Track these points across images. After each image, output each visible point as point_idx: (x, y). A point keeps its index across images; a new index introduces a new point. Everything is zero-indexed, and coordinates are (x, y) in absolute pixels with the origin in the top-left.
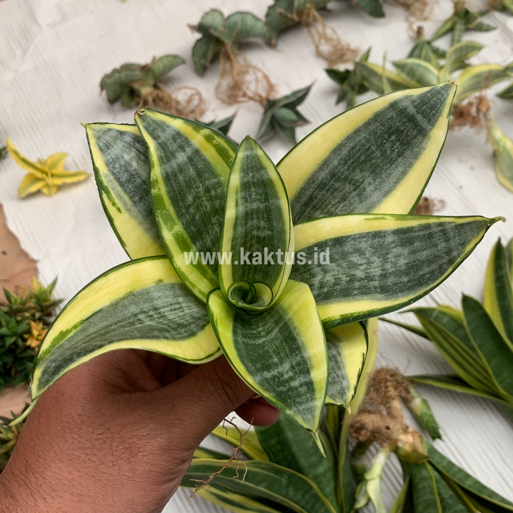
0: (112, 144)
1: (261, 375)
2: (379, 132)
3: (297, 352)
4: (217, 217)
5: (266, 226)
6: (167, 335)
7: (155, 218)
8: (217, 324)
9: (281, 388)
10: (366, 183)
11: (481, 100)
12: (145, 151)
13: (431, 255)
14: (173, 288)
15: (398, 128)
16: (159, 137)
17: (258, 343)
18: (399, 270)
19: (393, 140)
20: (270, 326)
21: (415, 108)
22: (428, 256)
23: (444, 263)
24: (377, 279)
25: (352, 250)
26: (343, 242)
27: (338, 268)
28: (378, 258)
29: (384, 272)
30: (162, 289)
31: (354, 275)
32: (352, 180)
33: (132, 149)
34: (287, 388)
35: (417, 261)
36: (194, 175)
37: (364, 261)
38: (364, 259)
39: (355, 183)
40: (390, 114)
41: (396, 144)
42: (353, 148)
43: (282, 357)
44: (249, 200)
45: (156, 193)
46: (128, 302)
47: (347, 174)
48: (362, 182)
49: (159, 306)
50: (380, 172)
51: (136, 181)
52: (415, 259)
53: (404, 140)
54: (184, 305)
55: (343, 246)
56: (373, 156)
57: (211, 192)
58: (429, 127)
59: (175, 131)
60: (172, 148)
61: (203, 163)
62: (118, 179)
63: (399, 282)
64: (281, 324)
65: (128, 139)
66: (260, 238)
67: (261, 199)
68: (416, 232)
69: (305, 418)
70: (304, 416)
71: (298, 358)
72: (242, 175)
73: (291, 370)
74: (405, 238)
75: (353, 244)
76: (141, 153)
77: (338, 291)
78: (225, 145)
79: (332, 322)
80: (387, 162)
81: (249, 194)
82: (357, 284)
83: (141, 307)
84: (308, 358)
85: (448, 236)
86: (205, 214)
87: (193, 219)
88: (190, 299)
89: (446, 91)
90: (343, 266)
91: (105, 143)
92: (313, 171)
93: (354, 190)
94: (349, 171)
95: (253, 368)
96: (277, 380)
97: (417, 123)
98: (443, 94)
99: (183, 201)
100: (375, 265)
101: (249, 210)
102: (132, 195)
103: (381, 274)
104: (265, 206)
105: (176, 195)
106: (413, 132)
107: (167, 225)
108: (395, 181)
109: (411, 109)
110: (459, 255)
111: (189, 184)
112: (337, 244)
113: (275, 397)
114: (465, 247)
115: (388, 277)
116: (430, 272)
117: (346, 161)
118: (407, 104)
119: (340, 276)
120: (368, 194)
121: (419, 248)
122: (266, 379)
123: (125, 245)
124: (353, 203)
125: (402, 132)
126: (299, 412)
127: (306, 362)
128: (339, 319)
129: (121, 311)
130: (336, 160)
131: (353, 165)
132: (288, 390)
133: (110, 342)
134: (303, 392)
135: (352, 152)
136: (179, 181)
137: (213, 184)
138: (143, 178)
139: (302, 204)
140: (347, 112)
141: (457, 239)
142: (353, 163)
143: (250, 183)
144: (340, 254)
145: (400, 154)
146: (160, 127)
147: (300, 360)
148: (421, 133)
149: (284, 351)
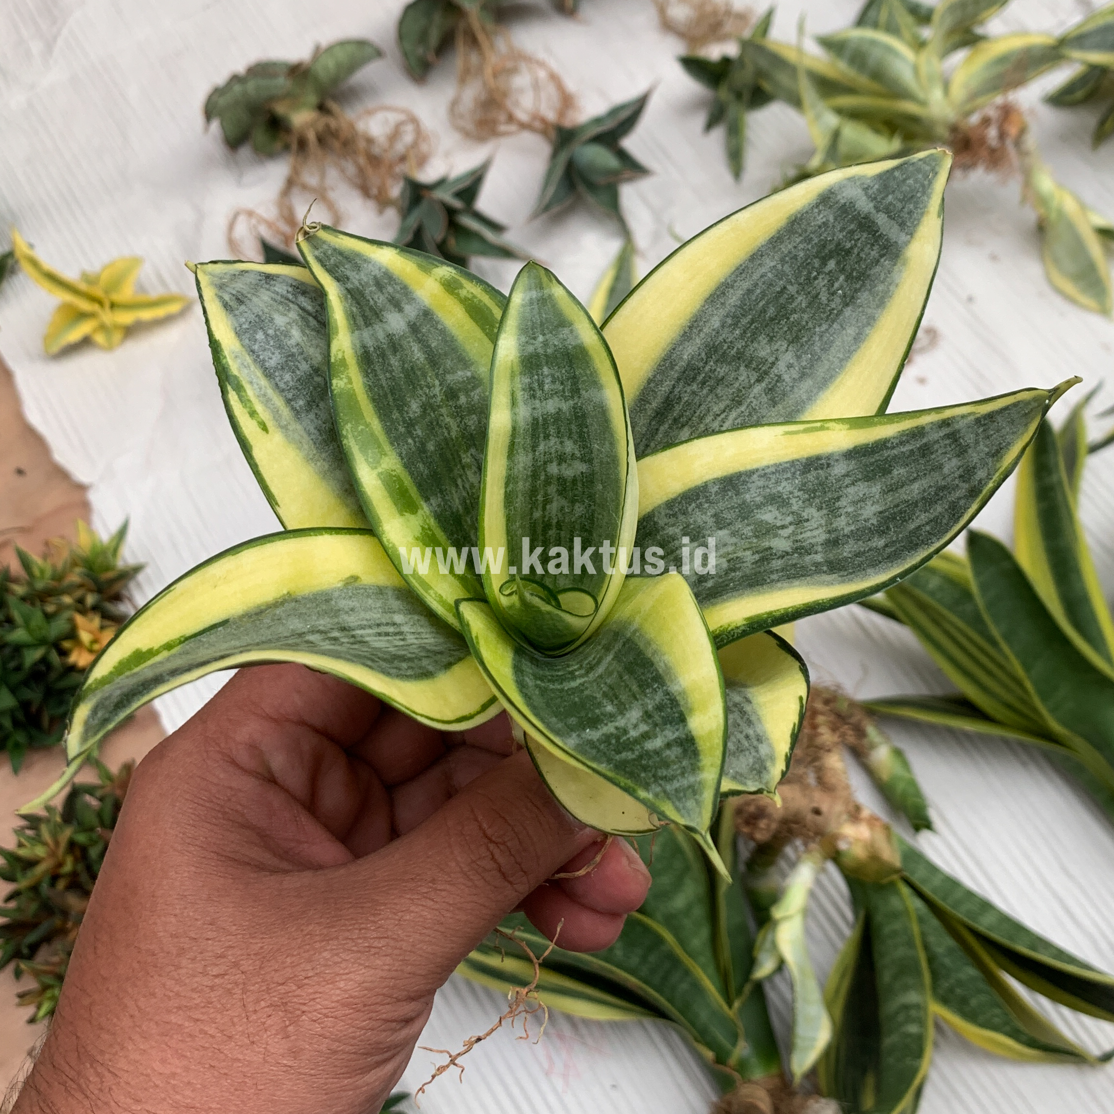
0: (249, 296)
1: (579, 736)
2: (802, 254)
3: (656, 686)
4: (473, 451)
5: (577, 452)
6: (370, 663)
7: (341, 442)
8: (478, 643)
9: (624, 754)
10: (781, 366)
12: (318, 312)
13: (930, 487)
14: (381, 594)
15: (838, 244)
16: (348, 279)
17: (570, 687)
18: (865, 528)
19: (830, 272)
20: (595, 658)
21: (872, 201)
22: (924, 491)
23: (959, 498)
24: (820, 549)
25: (762, 499)
26: (742, 485)
27: (734, 540)
28: (818, 511)
29: (833, 536)
30: (358, 593)
31: (770, 548)
32: (752, 358)
33: (291, 305)
34: (637, 753)
35: (901, 504)
36: (422, 360)
37: (789, 519)
38: (789, 515)
39: (757, 366)
41: (837, 279)
42: (749, 292)
43: (624, 701)
44: (539, 393)
45: (342, 387)
46: (283, 611)
47: (740, 347)
48: (773, 364)
49: (351, 625)
50: (809, 340)
51: (300, 367)
52: (896, 501)
53: (853, 270)
54: (405, 629)
55: (742, 493)
56: (793, 306)
57: (459, 397)
58: (903, 237)
59: (380, 269)
60: (376, 302)
61: (440, 338)
62: (261, 363)
63: (867, 549)
64: (618, 646)
65: (281, 288)
66: (565, 480)
67: (563, 391)
68: (893, 448)
69: (681, 806)
70: (677, 803)
71: (659, 697)
72: (523, 339)
73: (644, 720)
74: (872, 464)
75: (764, 487)
76: (310, 314)
77: (736, 579)
78: (486, 299)
79: (729, 632)
80: (822, 319)
81: (538, 380)
82: (777, 564)
83: (313, 623)
84: (680, 694)
85: (963, 442)
86: (447, 444)
87: (423, 450)
88: (420, 619)
89: (933, 167)
90: (744, 534)
91: (234, 295)
92: (669, 340)
93: (758, 381)
94: (744, 339)
95: (561, 725)
97: (877, 231)
98: (927, 171)
99: (400, 409)
100: (813, 524)
101: (540, 415)
102: (290, 396)
103: (826, 540)
104: (573, 408)
105: (386, 395)
106: (871, 253)
107: (367, 456)
108: (841, 356)
109: (863, 204)
110: (989, 477)
111: (411, 375)
112: (729, 490)
113: (611, 770)
114: (1002, 457)
115: (843, 545)
116: (931, 521)
117: (736, 319)
118: (854, 193)
119: (740, 554)
120: (788, 388)
121: (903, 479)
122: (591, 743)
123: (277, 504)
124: (757, 408)
125: (848, 252)
126: (667, 796)
127: (677, 701)
128: (744, 625)
129: (270, 626)
130: (716, 318)
131: (753, 327)
132: (641, 757)
134: (673, 757)
135: (749, 299)
136: (392, 367)
137: (464, 381)
138: (315, 363)
139: (650, 416)
140: (733, 217)
141: (981, 446)
142: (752, 321)
143: (539, 357)
144: (737, 510)
145: (848, 300)
146: (350, 262)
147: (663, 700)
148: (887, 252)
149: (627, 690)
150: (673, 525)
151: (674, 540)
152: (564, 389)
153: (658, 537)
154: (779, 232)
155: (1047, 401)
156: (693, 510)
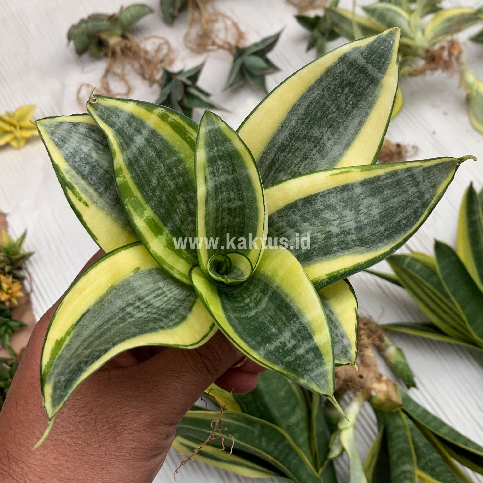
0: (68, 137)
1: (264, 348)
2: (332, 86)
3: (295, 319)
4: (182, 194)
5: (236, 197)
6: (161, 324)
7: (124, 207)
8: (208, 304)
9: (288, 358)
10: (325, 138)
12: (101, 140)
13: (403, 201)
14: (151, 273)
15: (350, 80)
16: (115, 123)
17: (251, 316)
18: (373, 220)
19: (346, 93)
20: (257, 296)
21: (365, 59)
22: (400, 203)
23: (418, 208)
24: (353, 232)
25: (323, 207)
26: (313, 201)
27: (311, 227)
28: (350, 212)
29: (359, 225)
30: (141, 276)
31: (329, 231)
32: (311, 137)
33: (89, 139)
34: (294, 357)
35: (389, 209)
36: (154, 156)
37: (337, 216)
38: (336, 214)
39: (314, 140)
40: (341, 68)
41: (349, 96)
42: (308, 106)
43: (280, 326)
44: (217, 174)
45: (122, 181)
46: (112, 297)
47: (305, 133)
48: (321, 138)
49: (143, 295)
50: (337, 126)
51: (99, 171)
52: (388, 207)
53: (357, 91)
54: (165, 289)
55: (313, 205)
56: (329, 111)
57: (173, 170)
58: (380, 75)
59: (128, 114)
60: (129, 133)
61: (161, 143)
62: (80, 173)
63: (376, 232)
64: (270, 293)
65: (82, 130)
66: (231, 209)
68: (383, 180)
69: (319, 384)
70: (318, 383)
71: (297, 325)
72: (208, 150)
73: (292, 338)
74: (374, 188)
75: (323, 201)
76: (98, 142)
77: (317, 250)
78: (181, 122)
79: (320, 282)
80: (343, 115)
81: (216, 168)
82: (334, 240)
83: (126, 300)
84: (307, 323)
85: (417, 180)
86: (170, 194)
87: (161, 201)
88: (169, 282)
89: (392, 38)
90: (316, 224)
91: (60, 138)
92: (272, 134)
93: (315, 147)
94: (307, 129)
95: (254, 343)
96: (281, 351)
97: (368, 73)
98: (389, 41)
99: (148, 184)
100: (348, 218)
101: (218, 183)
102: (96, 187)
103: (356, 227)
104: (234, 178)
105: (141, 179)
106: (365, 83)
107: (138, 212)
108: (353, 133)
109: (360, 61)
110: (432, 198)
111: (150, 165)
112: (307, 204)
113: (284, 369)
114: (437, 189)
115: (364, 229)
116: (405, 218)
117: (303, 120)
118: (356, 56)
119: (315, 234)
120: (329, 150)
121: (389, 196)
122: (270, 352)
123: (97, 239)
124: (315, 160)
125: (354, 84)
126: (312, 379)
127: (306, 327)
128: (327, 278)
129: (109, 308)
130: (293, 121)
131: (311, 123)
132: (296, 359)
133: (115, 344)
134: (311, 358)
135: (309, 110)
136: (142, 164)
137: (174, 162)
138: (105, 168)
139: (265, 169)
140: (299, 72)
141: (426, 183)
142: (310, 121)
143: (216, 157)
144: (312, 213)
145: (355, 105)
146: (114, 113)
147: (300, 327)
148: (372, 82)
149: (281, 320)
150: (281, 221)
151: (282, 228)
152: (228, 170)
153: (275, 227)
154: (321, 77)
155: (458, 164)
156: (291, 214)
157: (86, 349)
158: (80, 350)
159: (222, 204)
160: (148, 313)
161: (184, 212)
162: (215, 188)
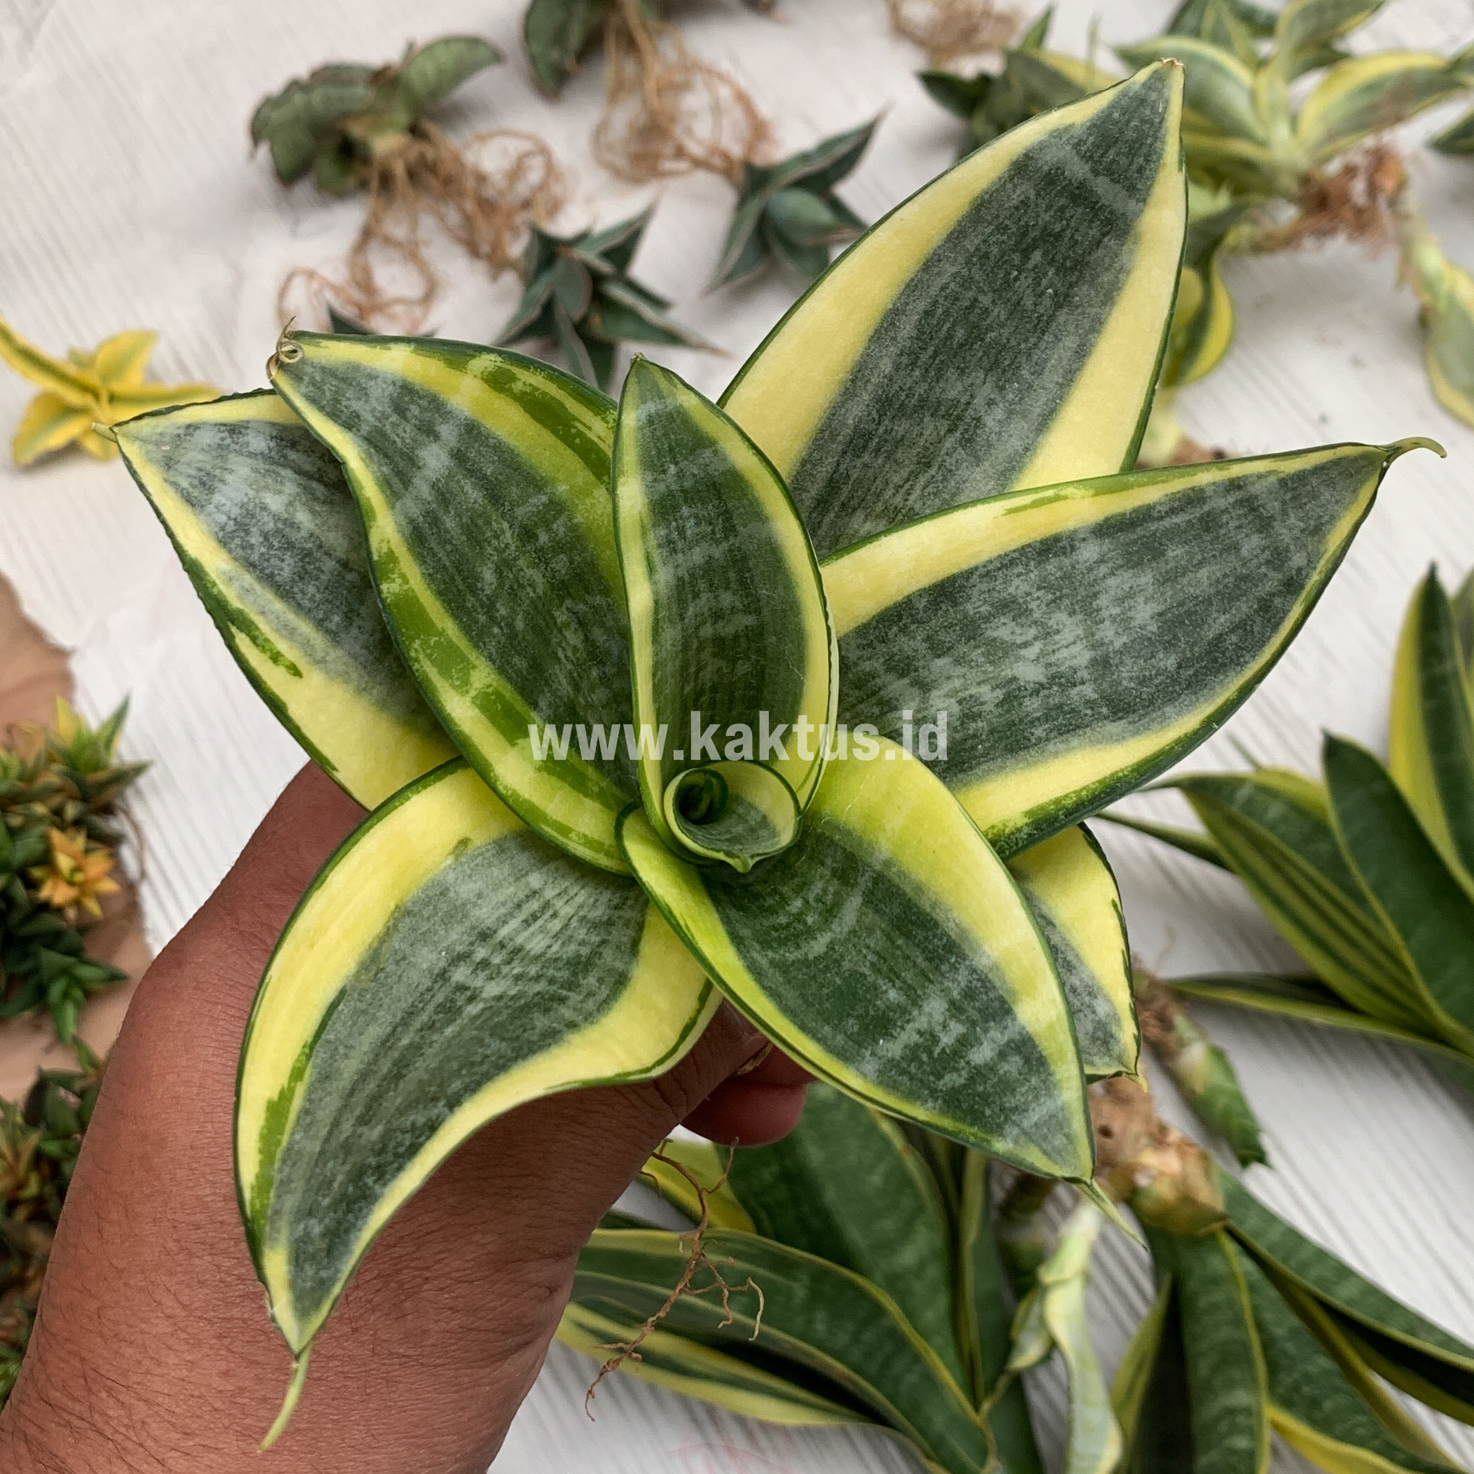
0: (217, 472)
1: (873, 1054)
2: (995, 250)
3: (953, 960)
4: (568, 603)
5: (738, 604)
6: (566, 1012)
7: (410, 667)
8: (693, 936)
9: (947, 1078)
10: (979, 401)
11: (1380, 158)
12: (319, 469)
13: (1225, 576)
14: (503, 851)
15: (1045, 228)
16: (358, 416)
17: (816, 955)
18: (1143, 638)
19: (1035, 267)
20: (825, 891)
21: (1087, 162)
22: (1218, 581)
23: (1272, 595)
24: (1084, 674)
25: (989, 609)
26: (960, 592)
27: (960, 670)
28: (1071, 616)
29: (1100, 653)
30: (477, 865)
31: (1015, 679)
32: (939, 403)
33: (283, 471)
34: (964, 1074)
35: (1187, 601)
36: (480, 500)
37: (1032, 632)
38: (1030, 626)
39: (947, 411)
40: (1018, 192)
41: (1045, 274)
42: (927, 314)
43: (909, 982)
44: (680, 545)
45: (397, 591)
46: (403, 939)
47: (922, 392)
48: (968, 403)
49: (489, 922)
50: (1013, 363)
51: (323, 568)
52: (1181, 597)
53: (1065, 259)
54: (549, 893)
55: (961, 604)
56: (988, 322)
57: (537, 536)
58: (1132, 205)
59: (394, 383)
60: (403, 439)
61: (496, 458)
62: (269, 579)
63: (1153, 672)
64: (864, 881)
65: (258, 443)
66: (722, 639)
67: (713, 532)
68: (1162, 518)
69: (1049, 1148)
70: (1044, 1145)
71: (963, 976)
72: (650, 478)
73: (952, 1017)
74: (1135, 542)
75: (989, 590)
76: (311, 477)
77: (984, 737)
79: (1009, 837)
80: (1028, 331)
81: (677, 526)
82: (1032, 705)
83: (445, 945)
84: (991, 970)
85: (1264, 512)
86: (536, 608)
87: (512, 636)
88: (557, 869)
89: (1160, 92)
90: (972, 660)
91: (195, 477)
92: (826, 405)
93: (950, 431)
94: (926, 381)
95: (840, 1038)
96: (924, 1057)
97: (1097, 203)
98: (1154, 102)
99: (473, 590)
100: (1067, 636)
101: (685, 572)
102: (321, 615)
103: (1091, 660)
104: (730, 551)
105: (452, 579)
106: (1090, 232)
107: (452, 678)
108: (1060, 380)
109: (1076, 168)
110: (1311, 564)
111: (474, 532)
112: (941, 602)
113: (943, 1112)
114: (1324, 537)
115: (1117, 666)
116: (1237, 627)
117: (914, 356)
118: (1061, 154)
119: (973, 690)
120: (993, 435)
121: (1184, 563)
122: (892, 1064)
123: (335, 769)
124: (953, 468)
125: (1058, 236)
126: (1028, 1136)
127: (990, 981)
128: (1027, 825)
129: (400, 976)
130: (886, 360)
131: (937, 362)
132: (971, 1079)
133: (454, 1103)
134: (1015, 1074)
135: (928, 324)
136: (449, 532)
137: (540, 512)
138: (340, 553)
139: (809, 507)
140: (896, 215)
141: (1293, 520)
142: (934, 357)
143: (674, 496)
144: (958, 628)
145: (1061, 299)
146: (351, 385)
147: (970, 982)
148: (1111, 229)
149: (910, 964)
150: (870, 659)
151: (873, 678)
152: (713, 531)
153: (850, 675)
154: (959, 222)
155: (1385, 464)
156: (896, 635)
157: (364, 1120)
158: (347, 1127)
159: (697, 628)
160: (518, 978)
161: (578, 655)
162: (677, 586)
